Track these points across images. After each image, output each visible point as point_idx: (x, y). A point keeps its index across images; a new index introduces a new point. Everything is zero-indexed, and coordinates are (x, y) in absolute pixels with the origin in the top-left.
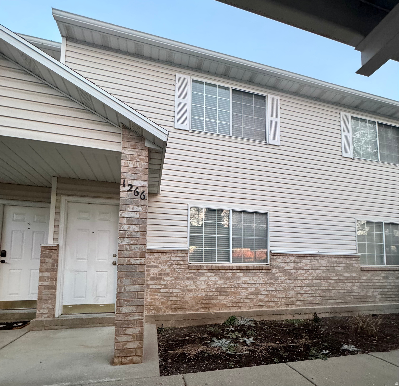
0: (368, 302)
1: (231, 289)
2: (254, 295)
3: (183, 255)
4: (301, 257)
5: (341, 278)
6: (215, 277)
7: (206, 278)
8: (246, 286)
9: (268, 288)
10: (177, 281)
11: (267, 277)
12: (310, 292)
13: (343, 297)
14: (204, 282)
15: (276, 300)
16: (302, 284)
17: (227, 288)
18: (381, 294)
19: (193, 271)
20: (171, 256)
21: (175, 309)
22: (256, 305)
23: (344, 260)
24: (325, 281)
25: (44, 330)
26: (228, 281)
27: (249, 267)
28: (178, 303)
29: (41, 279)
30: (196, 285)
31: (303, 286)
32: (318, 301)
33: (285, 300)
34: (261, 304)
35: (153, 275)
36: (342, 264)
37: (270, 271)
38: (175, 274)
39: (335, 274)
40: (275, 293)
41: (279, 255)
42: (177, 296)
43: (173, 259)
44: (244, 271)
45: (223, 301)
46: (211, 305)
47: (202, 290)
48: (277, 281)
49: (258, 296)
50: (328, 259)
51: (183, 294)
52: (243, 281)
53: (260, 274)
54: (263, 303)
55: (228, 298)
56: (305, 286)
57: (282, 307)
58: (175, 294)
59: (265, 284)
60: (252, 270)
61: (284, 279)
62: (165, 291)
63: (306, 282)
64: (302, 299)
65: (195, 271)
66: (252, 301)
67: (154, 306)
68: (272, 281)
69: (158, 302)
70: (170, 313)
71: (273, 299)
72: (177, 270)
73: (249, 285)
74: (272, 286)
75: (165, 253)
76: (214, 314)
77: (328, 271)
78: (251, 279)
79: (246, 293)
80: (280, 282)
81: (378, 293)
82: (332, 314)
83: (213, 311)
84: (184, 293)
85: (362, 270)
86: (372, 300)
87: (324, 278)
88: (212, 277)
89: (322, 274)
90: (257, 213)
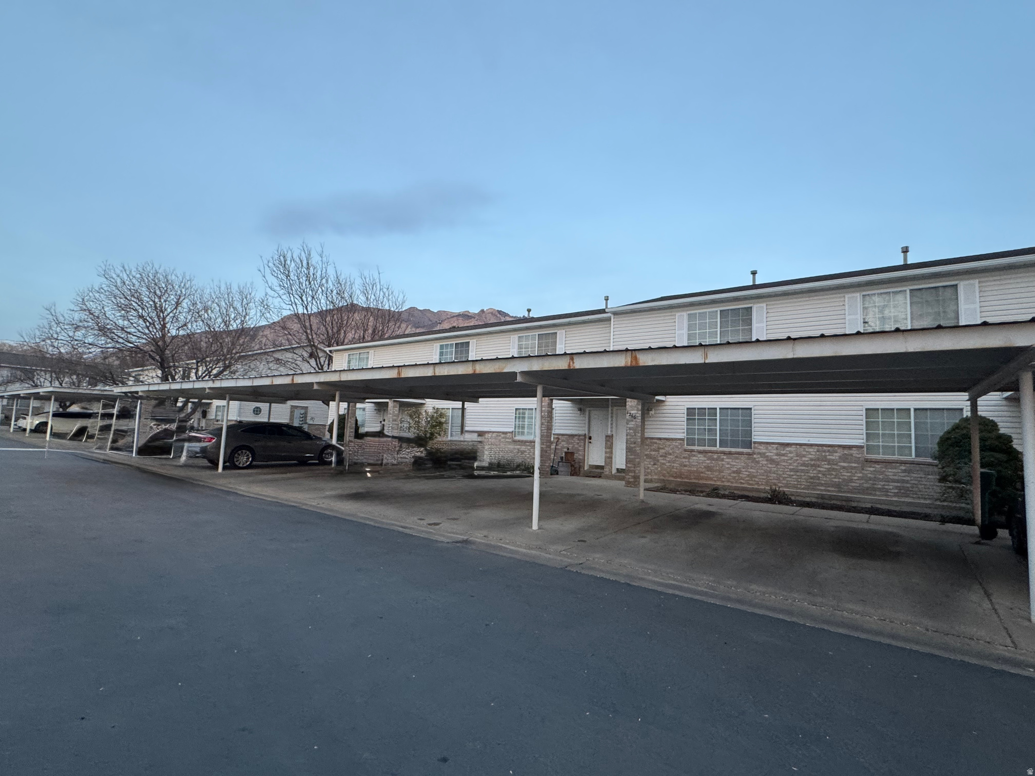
0: (875, 495)
1: (716, 468)
2: (736, 474)
3: (681, 442)
5: (835, 467)
6: (704, 458)
7: (697, 458)
8: (729, 466)
10: (677, 459)
11: (749, 461)
12: (794, 477)
13: (838, 486)
14: (696, 461)
15: (757, 480)
17: (713, 467)
18: (897, 487)
19: (687, 452)
20: (672, 442)
21: (676, 477)
22: (737, 482)
23: (840, 450)
24: (813, 469)
25: (609, 479)
26: (714, 462)
27: (732, 452)
28: (678, 474)
29: (606, 454)
33: (765, 481)
34: (742, 481)
36: (838, 454)
37: (752, 456)
38: (676, 454)
39: (827, 463)
40: (755, 474)
41: (761, 443)
42: (676, 469)
43: (674, 444)
44: (728, 454)
45: (710, 476)
46: (700, 478)
47: (694, 466)
48: (758, 465)
49: (740, 475)
50: (818, 448)
51: (681, 468)
52: (727, 463)
53: (742, 458)
55: (714, 474)
58: (676, 467)
59: (746, 466)
60: (734, 454)
62: (669, 465)
65: (689, 453)
66: (734, 478)
69: (665, 472)
70: (672, 479)
71: (753, 479)
72: (677, 452)
73: (732, 466)
74: (753, 468)
75: (668, 440)
76: (703, 484)
77: (818, 459)
78: (734, 461)
79: (729, 472)
80: (761, 466)
81: (893, 488)
83: (701, 482)
85: (867, 461)
86: (882, 494)
87: (812, 466)
88: (701, 457)
89: (810, 462)
90: (742, 409)
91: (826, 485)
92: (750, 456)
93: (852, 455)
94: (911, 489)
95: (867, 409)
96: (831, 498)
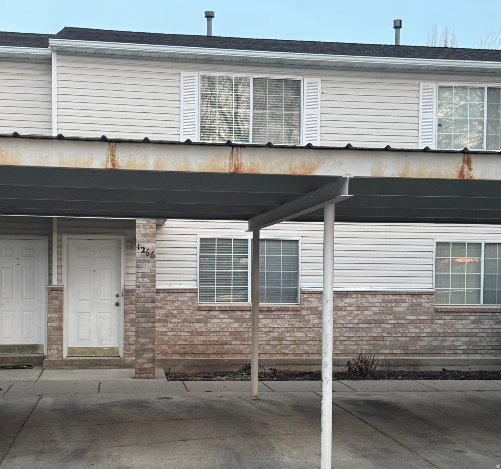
0: (444, 355)
1: (248, 334)
2: (277, 341)
3: (191, 294)
4: (343, 295)
5: (402, 322)
6: (229, 320)
7: (219, 321)
8: (267, 330)
9: (295, 333)
10: (185, 324)
11: (295, 320)
12: (354, 339)
13: (404, 346)
14: (216, 325)
15: (306, 347)
16: (343, 329)
17: (243, 332)
18: (466, 343)
19: (203, 312)
20: (178, 295)
21: (184, 354)
22: (279, 352)
23: (408, 299)
24: (377, 326)
25: (56, 369)
26: (245, 324)
27: (270, 307)
28: (187, 348)
29: (50, 320)
30: (206, 328)
31: (344, 331)
32: (365, 351)
33: (318, 348)
34: (287, 351)
35: (159, 317)
36: (405, 304)
37: (299, 312)
38: (183, 316)
39: (393, 317)
40: (304, 339)
41: (311, 292)
42: (185, 340)
43: (180, 299)
44: (265, 312)
45: (239, 347)
46: (223, 351)
47: (214, 333)
48: (308, 325)
49: (283, 342)
50: (383, 297)
51: (192, 338)
52: (264, 324)
53: (286, 316)
54: (289, 350)
55: (244, 344)
56: (347, 332)
57: (313, 356)
58: (183, 337)
59: (292, 328)
60: (274, 311)
61: (318, 322)
62: (172, 334)
63: (348, 327)
64: (342, 347)
65: (205, 312)
66: (274, 347)
67: (161, 350)
68: (301, 325)
69: (165, 346)
70: (178, 357)
71: (301, 346)
72: (186, 311)
73: (271, 329)
74: (301, 330)
75: (171, 292)
76: (228, 360)
77: (382, 313)
78: (274, 322)
79: (268, 339)
80: (312, 326)
81: (462, 343)
82: (384, 367)
83: (226, 358)
84: (194, 337)
85: (437, 311)
86: (451, 352)
87: (376, 322)
88: (226, 319)
89: (373, 316)
90: (284, 241)
91: (393, 347)
92: (297, 313)
93: (420, 305)
94: (480, 344)
95: (438, 244)
96: (398, 363)
